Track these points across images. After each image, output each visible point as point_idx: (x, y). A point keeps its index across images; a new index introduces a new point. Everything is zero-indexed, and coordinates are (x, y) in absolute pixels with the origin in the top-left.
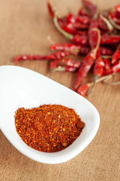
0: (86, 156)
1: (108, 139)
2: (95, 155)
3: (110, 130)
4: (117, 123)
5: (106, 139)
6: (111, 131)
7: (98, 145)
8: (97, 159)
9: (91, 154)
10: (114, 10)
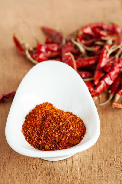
0: (101, 180)
1: (116, 159)
2: (109, 177)
3: (114, 150)
4: (119, 142)
5: (114, 160)
6: (116, 150)
7: (109, 167)
8: (113, 180)
9: (105, 177)
10: (81, 33)
